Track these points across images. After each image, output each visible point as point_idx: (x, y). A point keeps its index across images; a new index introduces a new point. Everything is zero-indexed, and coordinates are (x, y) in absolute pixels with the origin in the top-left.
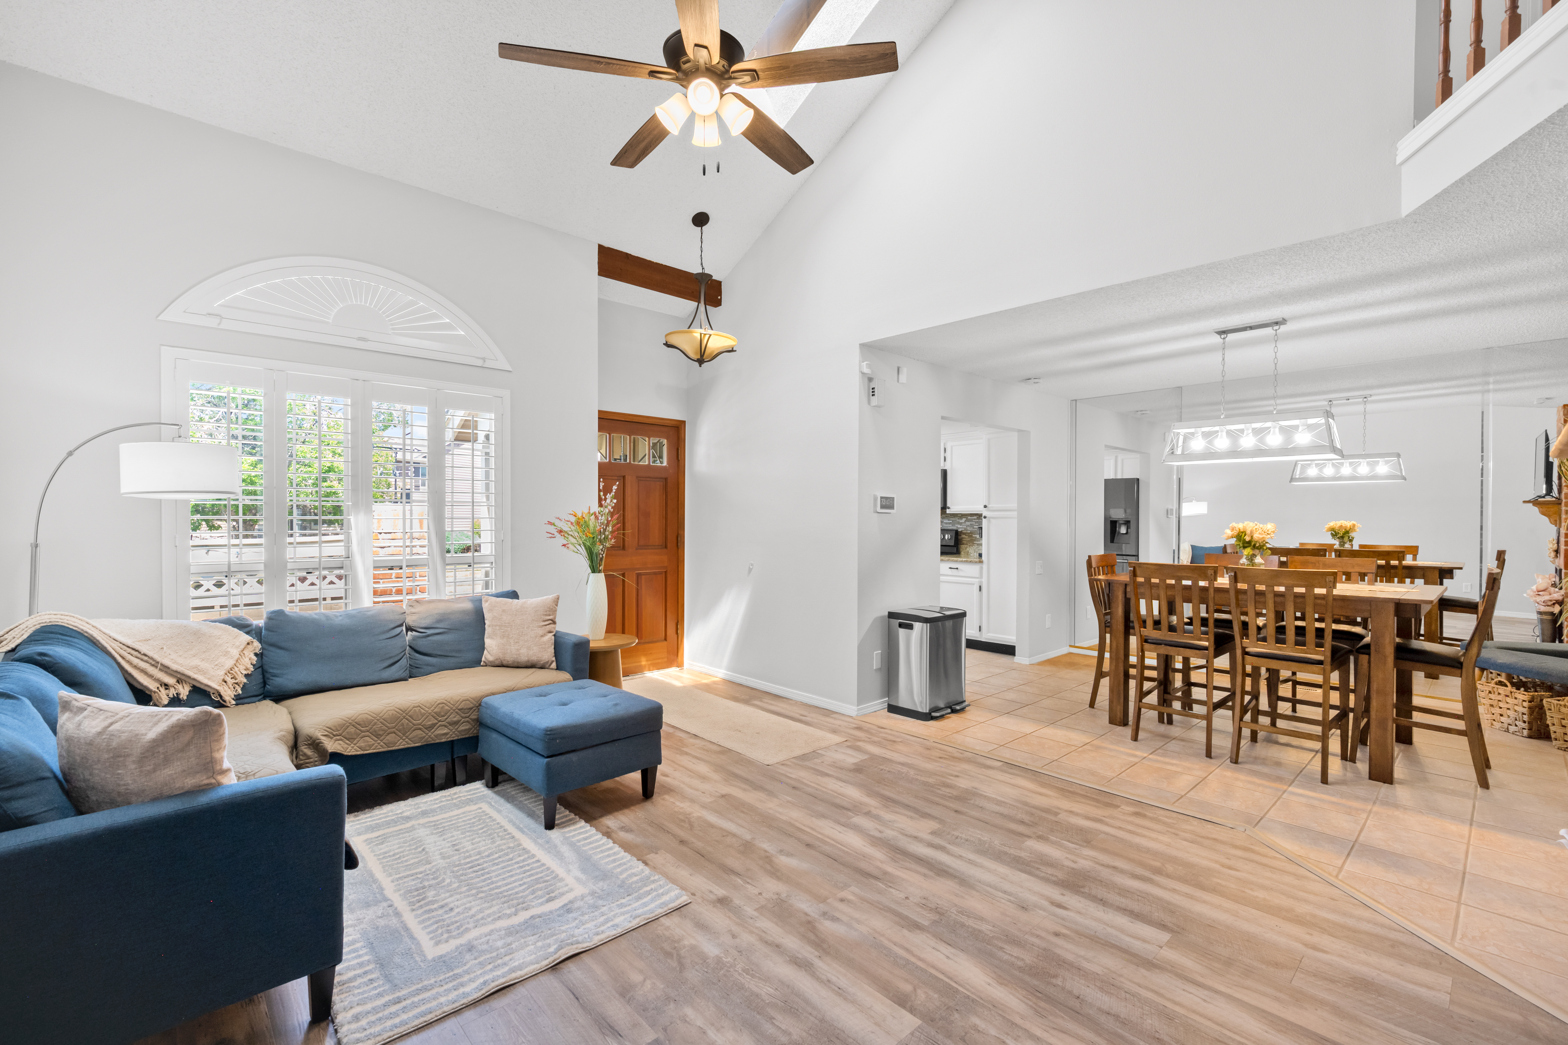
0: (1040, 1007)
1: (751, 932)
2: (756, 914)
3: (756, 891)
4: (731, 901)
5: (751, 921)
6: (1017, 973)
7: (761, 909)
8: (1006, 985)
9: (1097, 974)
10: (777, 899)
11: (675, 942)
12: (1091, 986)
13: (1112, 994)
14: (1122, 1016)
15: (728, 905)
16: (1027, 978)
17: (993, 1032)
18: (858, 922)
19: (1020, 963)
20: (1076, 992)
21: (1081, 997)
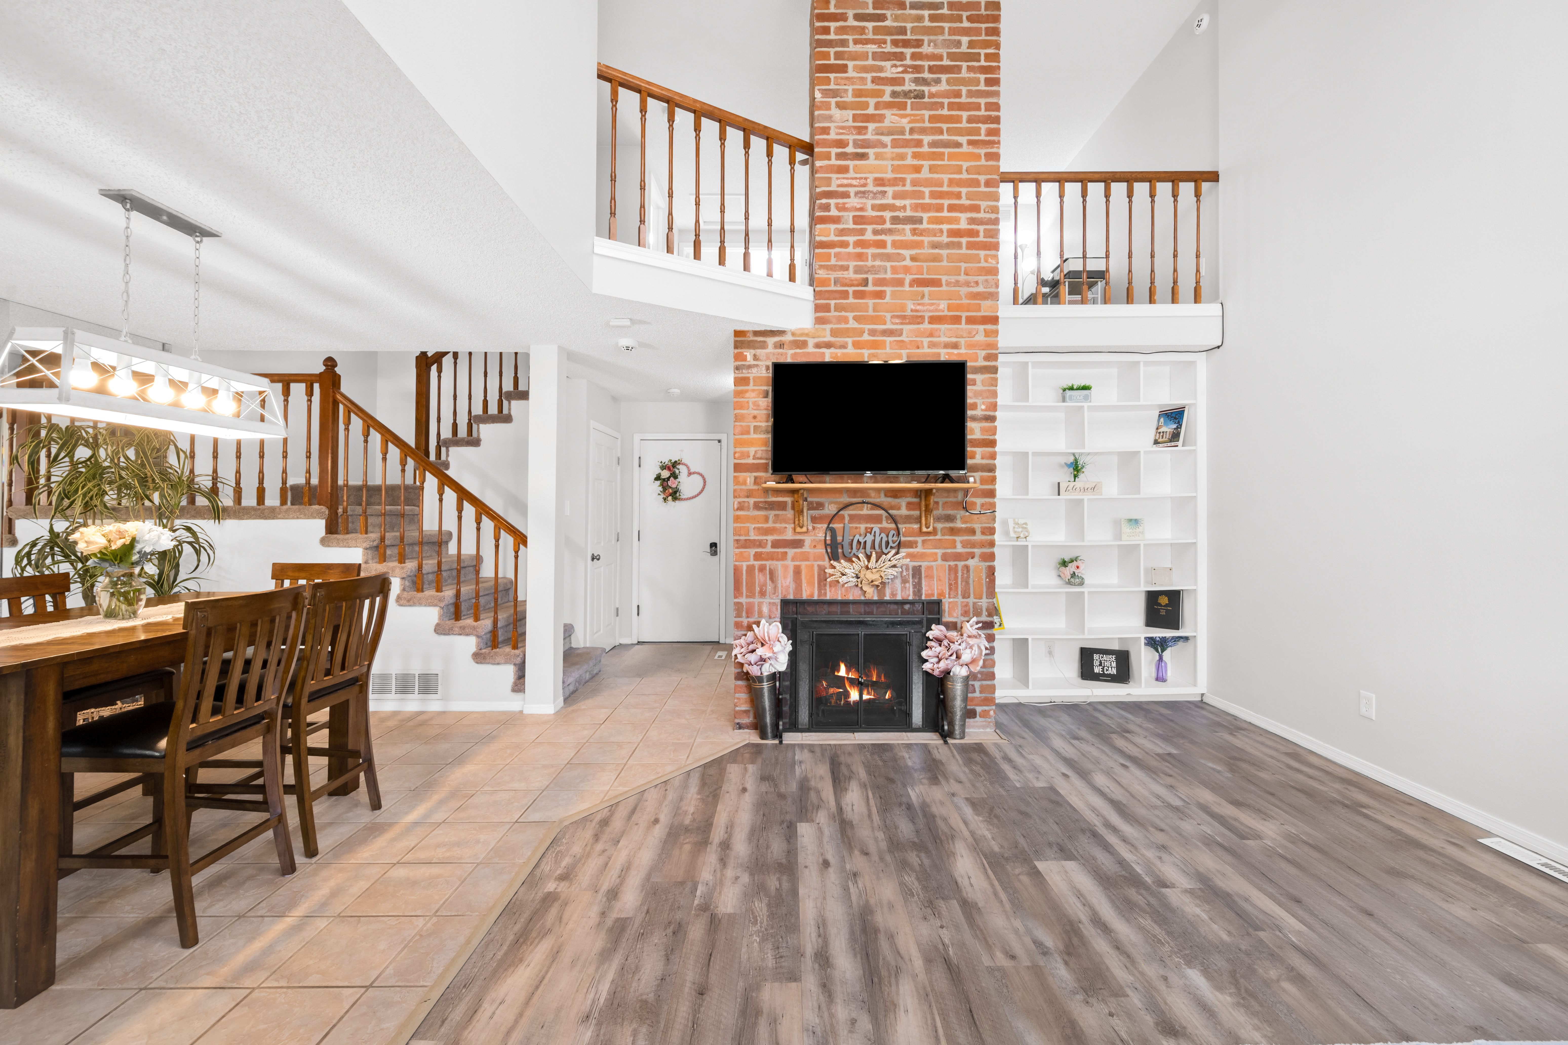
1: (1142, 974)
2: (1129, 992)
3: (1115, 1021)
4: (1157, 1024)
5: (1138, 985)
7: (1118, 993)
10: (1092, 996)
11: (1244, 1006)
15: (1164, 1021)
18: (1016, 931)
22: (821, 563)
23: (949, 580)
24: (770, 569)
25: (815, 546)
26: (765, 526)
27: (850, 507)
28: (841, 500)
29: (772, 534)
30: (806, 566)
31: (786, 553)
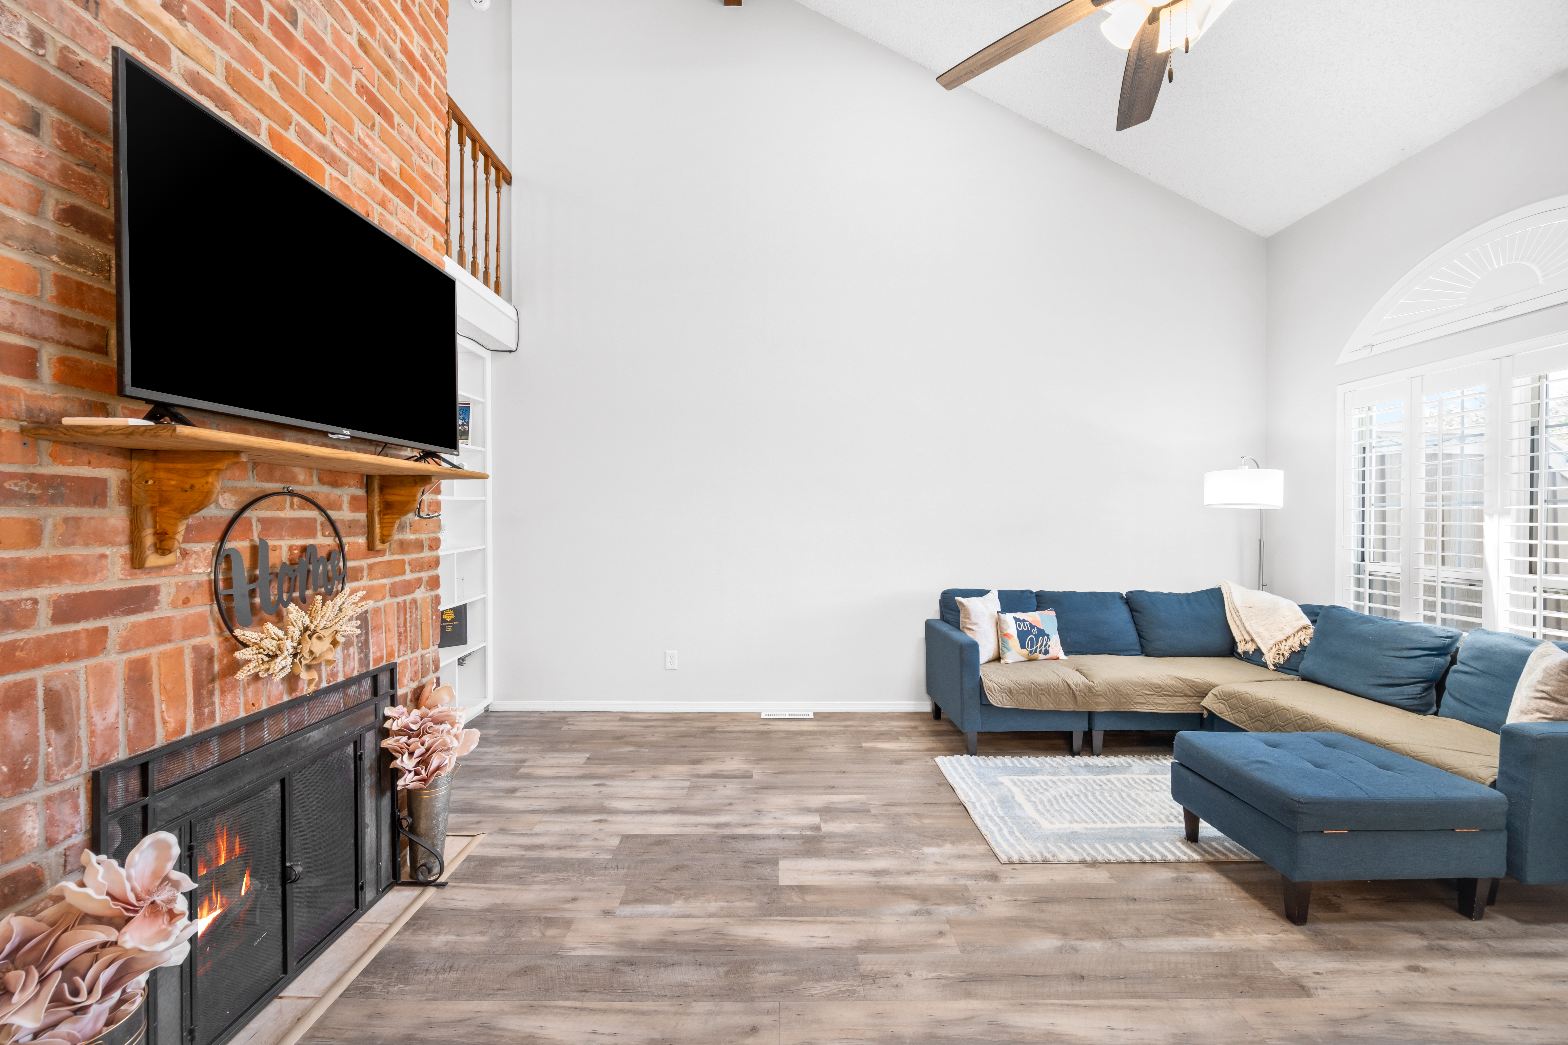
0: (722, 939)
6: (756, 957)
8: (755, 940)
9: (695, 1001)
12: (696, 983)
13: (677, 986)
14: (662, 968)
16: (745, 957)
17: (738, 904)
19: (760, 968)
20: (704, 968)
21: (698, 967)
22: (197, 641)
23: (399, 627)
24: (48, 692)
25: (186, 602)
26: (28, 554)
27: (264, 503)
28: (244, 484)
29: (54, 580)
30: (163, 656)
31: (105, 630)
